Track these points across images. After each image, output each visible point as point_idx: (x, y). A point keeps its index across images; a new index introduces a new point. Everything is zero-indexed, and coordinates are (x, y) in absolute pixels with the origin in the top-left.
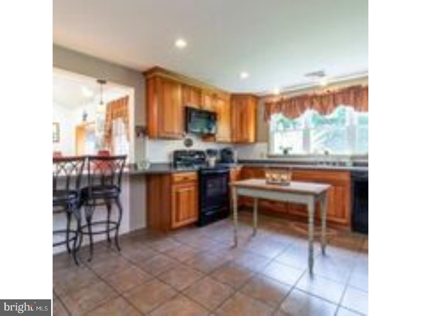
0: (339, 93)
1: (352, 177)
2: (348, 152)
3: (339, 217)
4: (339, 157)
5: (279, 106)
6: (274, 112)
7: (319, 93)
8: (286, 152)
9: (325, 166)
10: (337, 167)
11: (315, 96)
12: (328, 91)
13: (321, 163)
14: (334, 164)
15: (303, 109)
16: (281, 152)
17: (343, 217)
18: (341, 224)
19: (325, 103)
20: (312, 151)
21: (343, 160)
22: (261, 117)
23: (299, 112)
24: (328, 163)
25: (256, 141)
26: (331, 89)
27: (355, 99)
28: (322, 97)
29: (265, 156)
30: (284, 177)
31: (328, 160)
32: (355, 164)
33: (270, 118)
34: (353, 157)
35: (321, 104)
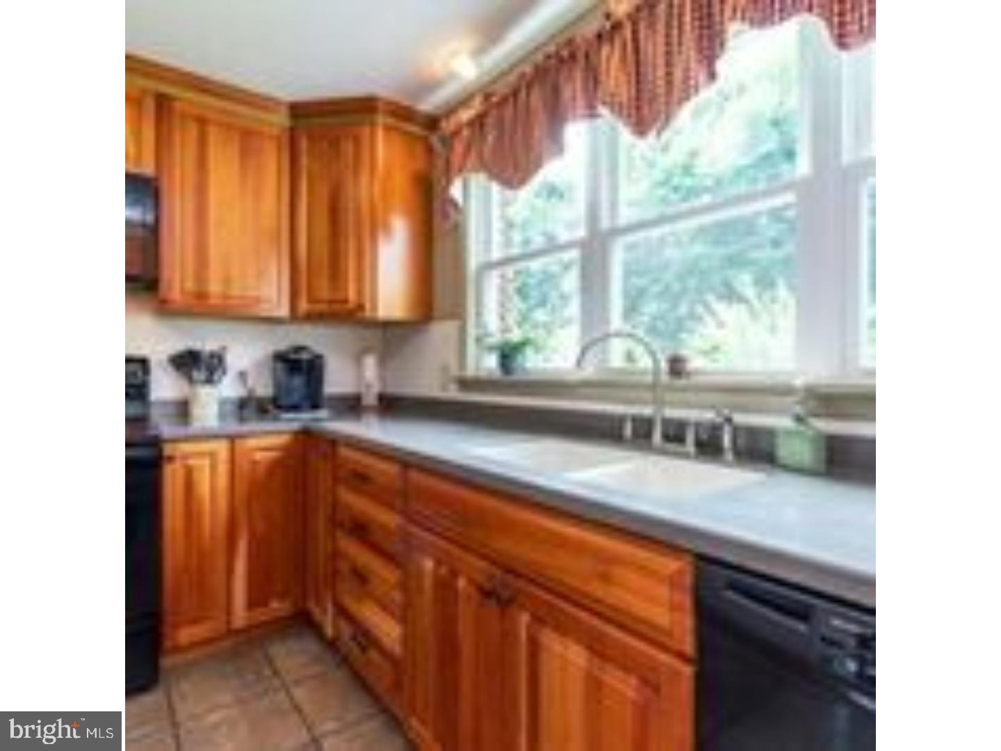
5: (477, 132)
6: (460, 171)
8: (507, 358)
11: (609, 30)
25: (426, 314)
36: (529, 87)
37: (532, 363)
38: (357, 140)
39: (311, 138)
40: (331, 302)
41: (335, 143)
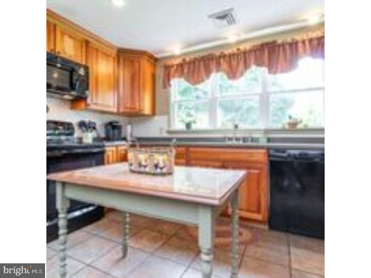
0: (250, 51)
1: (269, 156)
2: (261, 125)
3: (253, 212)
4: (250, 131)
5: (180, 68)
6: (174, 77)
7: (227, 52)
8: (188, 125)
9: (234, 143)
10: (250, 144)
11: (223, 56)
12: (238, 49)
13: (230, 139)
14: (245, 140)
15: (208, 73)
16: (182, 127)
17: (258, 212)
18: (255, 221)
19: (234, 63)
20: (219, 125)
21: (255, 135)
22: (159, 83)
23: (205, 77)
24: (237, 139)
25: (154, 113)
26: (242, 47)
27: (270, 59)
28: (231, 56)
29: (164, 131)
30: (160, 159)
31: (238, 135)
32: (269, 140)
33: (170, 85)
34: (267, 131)
35: (230, 65)
36: (199, 61)
37: (194, 127)
38: (139, 62)
39: (124, 59)
40: (131, 108)
41: (132, 62)
